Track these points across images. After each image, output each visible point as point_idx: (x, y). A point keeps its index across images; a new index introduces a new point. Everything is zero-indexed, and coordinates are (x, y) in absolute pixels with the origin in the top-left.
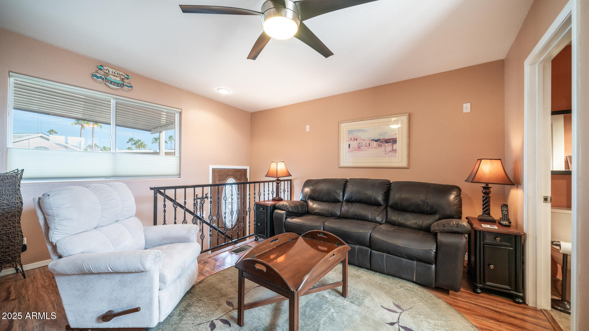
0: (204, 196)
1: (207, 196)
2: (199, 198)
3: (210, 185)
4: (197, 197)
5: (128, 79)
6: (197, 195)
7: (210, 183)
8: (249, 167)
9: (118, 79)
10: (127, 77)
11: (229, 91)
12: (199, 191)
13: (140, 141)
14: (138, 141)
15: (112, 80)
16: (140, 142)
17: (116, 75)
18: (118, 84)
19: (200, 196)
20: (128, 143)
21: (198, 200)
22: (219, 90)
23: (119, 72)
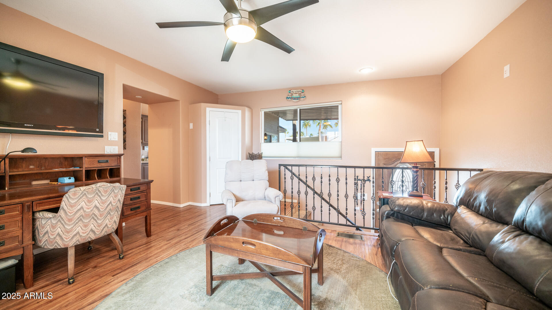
0: (366, 178)
1: (369, 179)
2: (360, 180)
3: (373, 168)
4: (357, 178)
5: (303, 92)
6: (357, 177)
7: (373, 165)
8: (438, 149)
9: (297, 95)
10: (302, 91)
11: (372, 69)
12: (359, 172)
15: (295, 97)
17: (297, 93)
18: (297, 98)
19: (361, 177)
21: (358, 181)
22: (361, 71)
23: (298, 90)
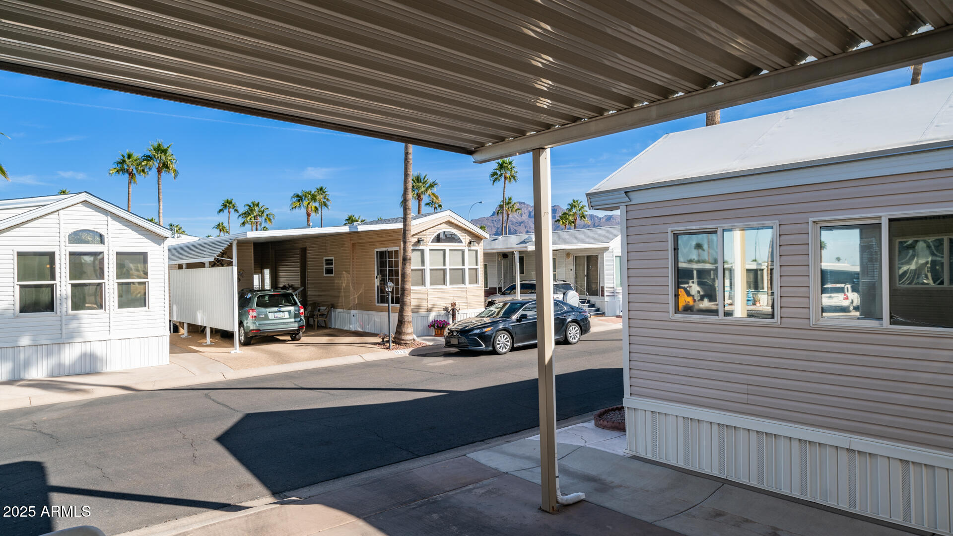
13: (258, 205)
14: (252, 206)
16: (257, 209)
20: (221, 213)
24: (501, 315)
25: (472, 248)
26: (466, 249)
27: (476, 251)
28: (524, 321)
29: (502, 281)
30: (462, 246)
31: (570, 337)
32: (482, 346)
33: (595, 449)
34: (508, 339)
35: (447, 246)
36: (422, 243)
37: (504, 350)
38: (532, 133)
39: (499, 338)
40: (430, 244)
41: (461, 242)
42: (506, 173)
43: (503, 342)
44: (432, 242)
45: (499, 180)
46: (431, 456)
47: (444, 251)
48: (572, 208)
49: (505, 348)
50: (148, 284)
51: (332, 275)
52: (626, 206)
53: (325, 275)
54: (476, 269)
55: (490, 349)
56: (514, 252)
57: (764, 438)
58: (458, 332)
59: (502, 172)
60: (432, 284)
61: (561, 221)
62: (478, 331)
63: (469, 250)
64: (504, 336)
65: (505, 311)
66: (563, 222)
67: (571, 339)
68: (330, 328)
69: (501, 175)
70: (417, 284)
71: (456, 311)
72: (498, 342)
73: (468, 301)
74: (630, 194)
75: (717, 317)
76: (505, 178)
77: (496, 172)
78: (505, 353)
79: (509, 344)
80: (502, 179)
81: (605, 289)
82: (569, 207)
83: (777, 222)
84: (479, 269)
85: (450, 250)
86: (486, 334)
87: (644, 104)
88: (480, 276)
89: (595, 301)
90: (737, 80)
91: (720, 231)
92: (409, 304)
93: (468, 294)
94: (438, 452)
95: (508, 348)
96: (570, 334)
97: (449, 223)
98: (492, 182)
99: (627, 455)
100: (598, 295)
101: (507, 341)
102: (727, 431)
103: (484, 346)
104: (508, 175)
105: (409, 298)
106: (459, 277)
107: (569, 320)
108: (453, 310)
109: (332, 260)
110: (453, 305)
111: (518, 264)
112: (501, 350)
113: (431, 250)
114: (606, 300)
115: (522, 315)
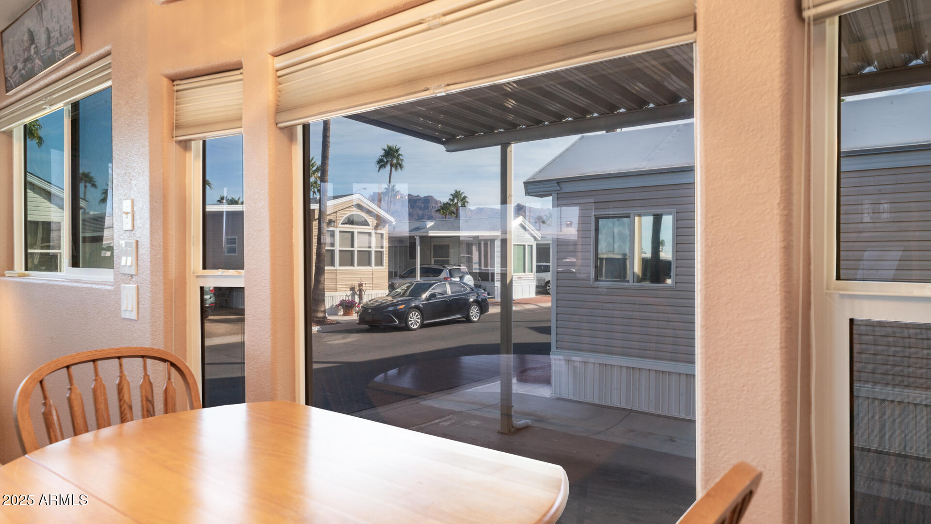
24: (408, 295)
25: (379, 231)
26: (373, 232)
27: (382, 235)
28: (433, 300)
29: (398, 265)
30: (370, 229)
31: (472, 316)
32: (396, 322)
33: (526, 394)
34: (419, 316)
35: (356, 229)
36: (332, 224)
37: (415, 327)
38: (502, 130)
39: (411, 315)
40: (340, 225)
41: (368, 225)
42: (392, 161)
43: (414, 320)
44: (342, 224)
45: (385, 167)
46: (385, 406)
47: (352, 233)
48: (454, 198)
49: (416, 325)
50: (61, 255)
51: (235, 254)
52: (558, 193)
53: (226, 254)
54: (381, 252)
55: (403, 325)
56: (416, 237)
57: (661, 376)
58: (372, 309)
59: (388, 159)
60: (341, 265)
61: (442, 211)
62: (391, 309)
63: (376, 233)
64: (415, 314)
65: (410, 291)
66: (443, 212)
67: (472, 318)
68: (232, 308)
69: (387, 163)
70: (328, 265)
71: (363, 292)
72: (410, 319)
73: (374, 282)
74: (560, 184)
75: (628, 283)
76: (392, 166)
77: (383, 159)
78: (415, 330)
79: (419, 321)
80: (388, 167)
81: (495, 275)
82: (452, 198)
83: (675, 210)
84: (384, 252)
85: (358, 232)
86: (401, 310)
87: (594, 115)
88: (384, 258)
89: (485, 286)
90: (665, 104)
91: (632, 216)
92: (323, 282)
93: (374, 276)
94: (390, 403)
95: (418, 325)
96: (472, 313)
97: (359, 207)
98: (378, 169)
99: (552, 397)
100: (488, 281)
101: (418, 318)
102: (633, 372)
103: (398, 322)
104: (395, 161)
105: (323, 277)
106: (365, 258)
107: (471, 300)
108: (360, 290)
109: (235, 239)
110: (360, 285)
111: (419, 248)
112: (412, 326)
113: (340, 232)
114: (496, 285)
115: (431, 294)
